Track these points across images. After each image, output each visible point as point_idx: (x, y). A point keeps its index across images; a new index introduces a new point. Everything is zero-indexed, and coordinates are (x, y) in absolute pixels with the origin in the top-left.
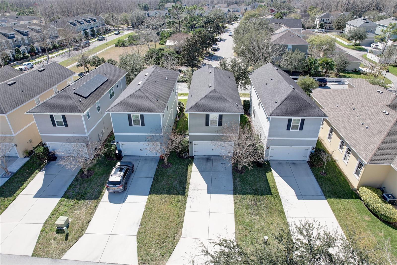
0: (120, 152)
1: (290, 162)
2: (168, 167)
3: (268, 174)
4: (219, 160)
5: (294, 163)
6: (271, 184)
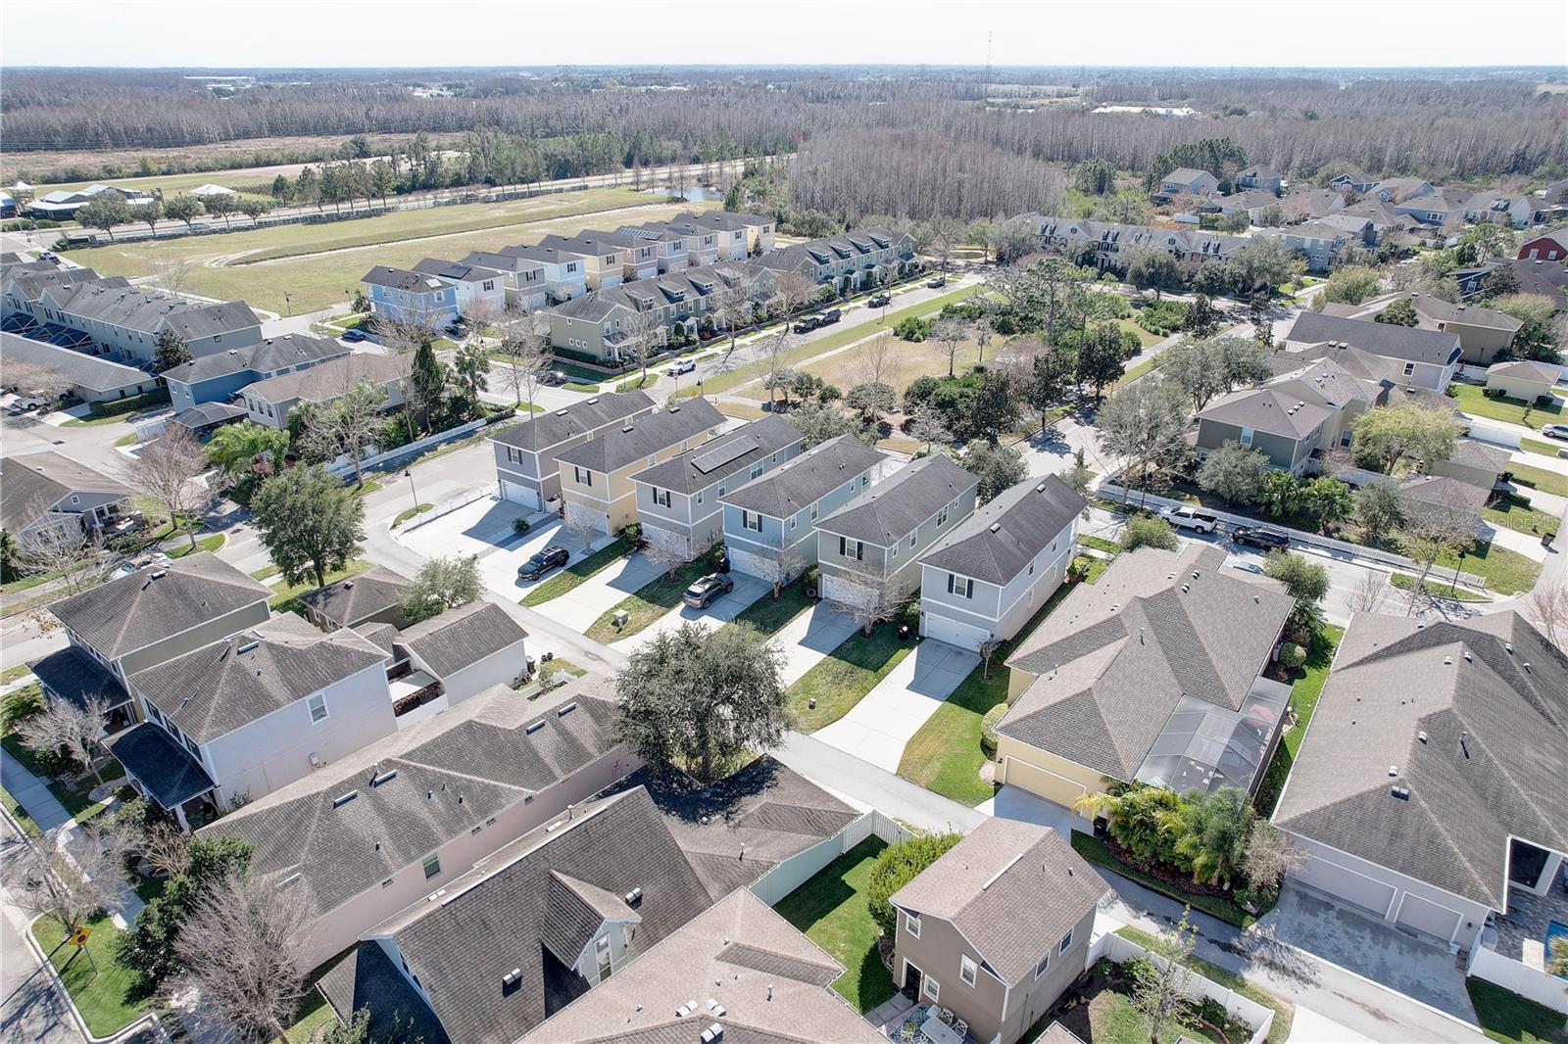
0: (727, 561)
3: (902, 651)
5: (961, 652)
6: (892, 662)
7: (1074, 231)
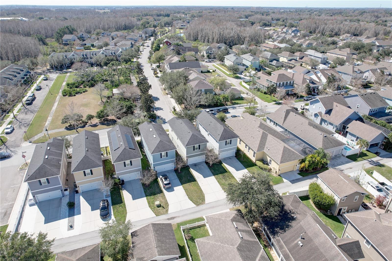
1: (228, 158)
2: (181, 173)
3: (222, 165)
4: (200, 164)
5: (230, 158)
6: (225, 168)
7: (73, 55)
